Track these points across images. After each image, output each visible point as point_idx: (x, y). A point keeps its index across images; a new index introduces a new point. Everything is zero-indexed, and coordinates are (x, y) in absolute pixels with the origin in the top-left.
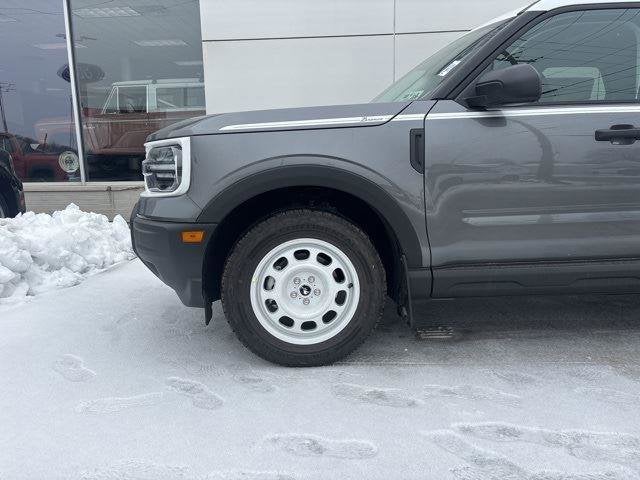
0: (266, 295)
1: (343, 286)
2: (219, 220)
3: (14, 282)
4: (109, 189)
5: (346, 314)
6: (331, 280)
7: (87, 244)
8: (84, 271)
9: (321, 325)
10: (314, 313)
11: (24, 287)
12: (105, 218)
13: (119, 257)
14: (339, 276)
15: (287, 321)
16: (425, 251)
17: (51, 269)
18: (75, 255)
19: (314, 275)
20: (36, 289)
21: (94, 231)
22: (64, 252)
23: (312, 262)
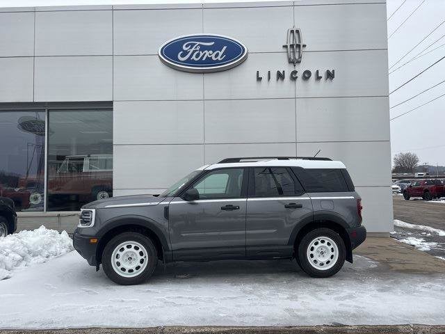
0: (116, 260)
1: (143, 257)
2: (102, 235)
3: (20, 261)
4: (59, 216)
5: (144, 267)
6: (139, 255)
7: (50, 245)
8: (47, 257)
9: (135, 271)
10: (133, 267)
11: (24, 263)
12: (57, 233)
13: (64, 251)
14: (141, 254)
15: (123, 269)
16: (169, 245)
17: (33, 256)
18: (44, 250)
19: (133, 254)
20: (28, 264)
21: (53, 239)
22: (40, 248)
23: (132, 249)
